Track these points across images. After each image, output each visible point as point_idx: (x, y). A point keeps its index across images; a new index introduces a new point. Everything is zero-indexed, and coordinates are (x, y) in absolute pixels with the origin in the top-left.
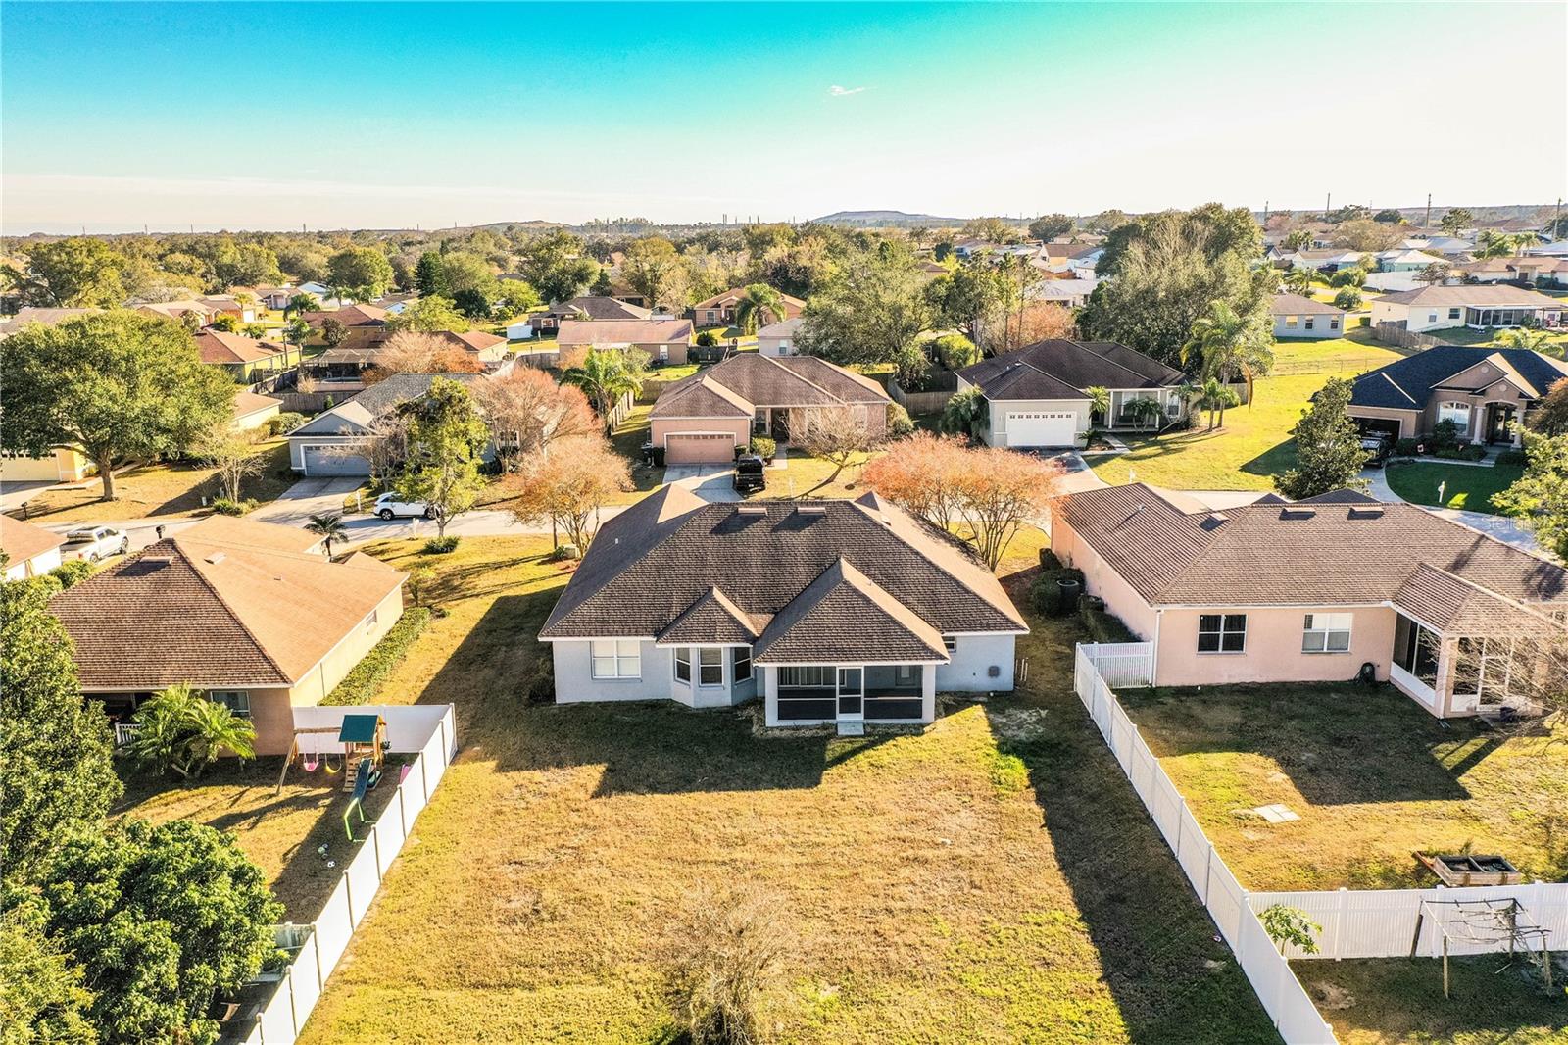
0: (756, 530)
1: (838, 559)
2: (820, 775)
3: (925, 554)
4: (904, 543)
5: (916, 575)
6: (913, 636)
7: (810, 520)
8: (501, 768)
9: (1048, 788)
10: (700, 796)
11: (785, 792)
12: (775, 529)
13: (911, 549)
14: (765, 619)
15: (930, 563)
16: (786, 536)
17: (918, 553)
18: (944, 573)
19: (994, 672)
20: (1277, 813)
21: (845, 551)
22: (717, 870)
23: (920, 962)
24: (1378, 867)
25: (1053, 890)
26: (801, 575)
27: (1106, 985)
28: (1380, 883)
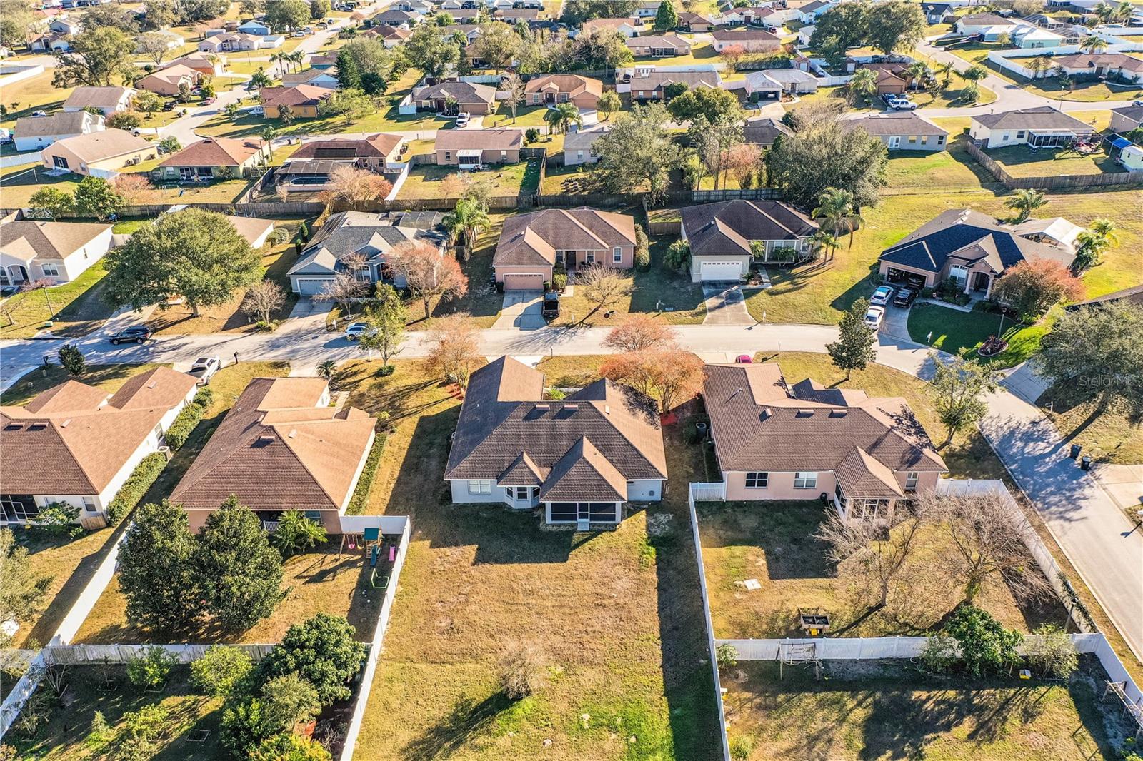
0: (544, 419)
1: (582, 436)
2: (568, 555)
4: (614, 428)
5: (617, 446)
6: (612, 488)
7: (571, 412)
8: (432, 546)
9: (663, 566)
10: (516, 566)
11: (552, 565)
12: (554, 418)
13: (617, 431)
14: (547, 470)
15: (625, 439)
16: (558, 421)
17: (620, 434)
18: (631, 446)
19: (652, 493)
20: (752, 584)
21: (586, 431)
22: (521, 608)
23: (595, 657)
24: (782, 616)
25: (652, 623)
26: (565, 445)
27: (661, 670)
28: (780, 623)
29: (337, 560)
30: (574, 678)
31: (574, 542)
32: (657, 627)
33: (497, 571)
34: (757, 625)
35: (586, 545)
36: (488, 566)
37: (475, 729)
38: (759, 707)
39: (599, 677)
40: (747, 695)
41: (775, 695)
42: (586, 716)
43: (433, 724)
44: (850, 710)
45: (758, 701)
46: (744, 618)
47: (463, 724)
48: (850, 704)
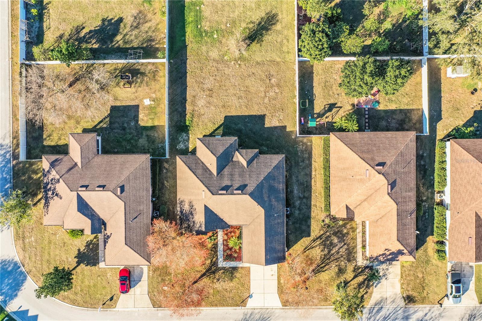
0: (237, 185)
1: (217, 176)
3: (196, 177)
4: (200, 181)
5: (199, 172)
7: (222, 189)
8: (285, 127)
9: (183, 114)
10: (247, 114)
12: (231, 186)
13: (199, 179)
14: (235, 159)
15: (195, 175)
16: (230, 184)
17: (198, 178)
18: (192, 171)
20: (147, 102)
21: (215, 179)
22: (243, 89)
23: (212, 63)
24: (138, 84)
25: (190, 80)
26: (226, 171)
27: (188, 58)
28: (139, 81)
29: (326, 118)
30: (220, 54)
31: (222, 128)
32: (188, 78)
33: (255, 111)
34: (148, 79)
35: (217, 126)
36: (259, 114)
37: (254, 30)
38: (153, 40)
39: (211, 54)
40: (157, 46)
41: (147, 46)
42: (215, 36)
43: (269, 32)
44: (121, 40)
45: (153, 43)
46: (153, 83)
47: (259, 32)
48: (121, 42)
